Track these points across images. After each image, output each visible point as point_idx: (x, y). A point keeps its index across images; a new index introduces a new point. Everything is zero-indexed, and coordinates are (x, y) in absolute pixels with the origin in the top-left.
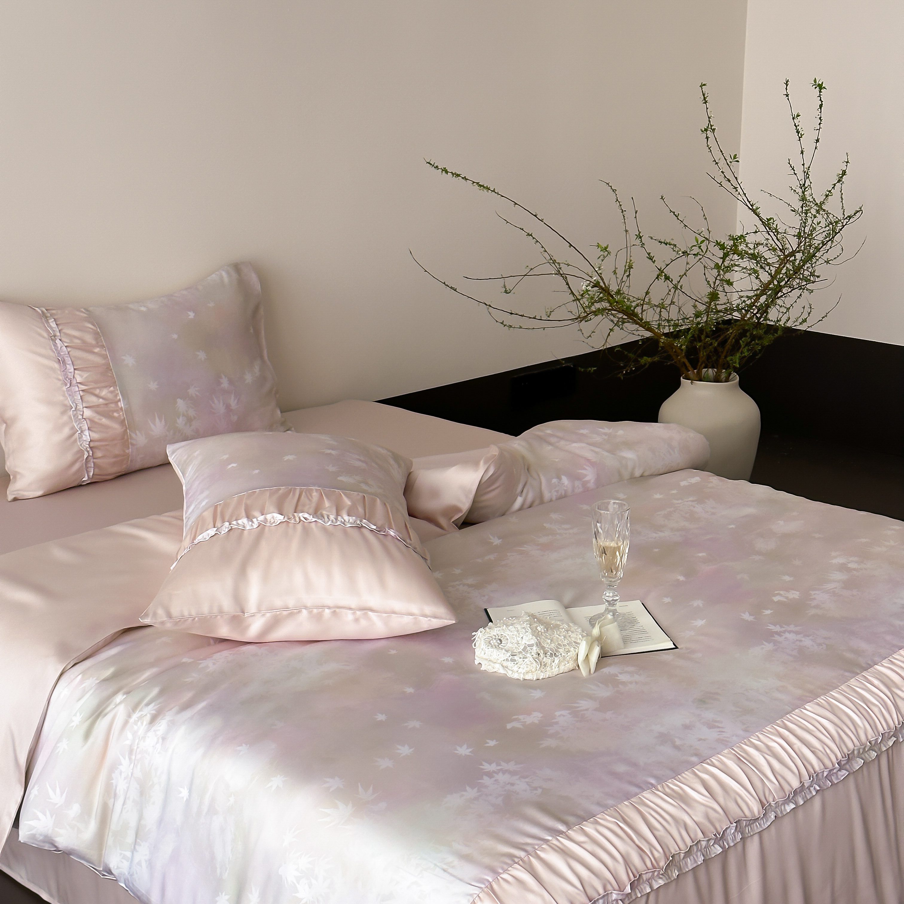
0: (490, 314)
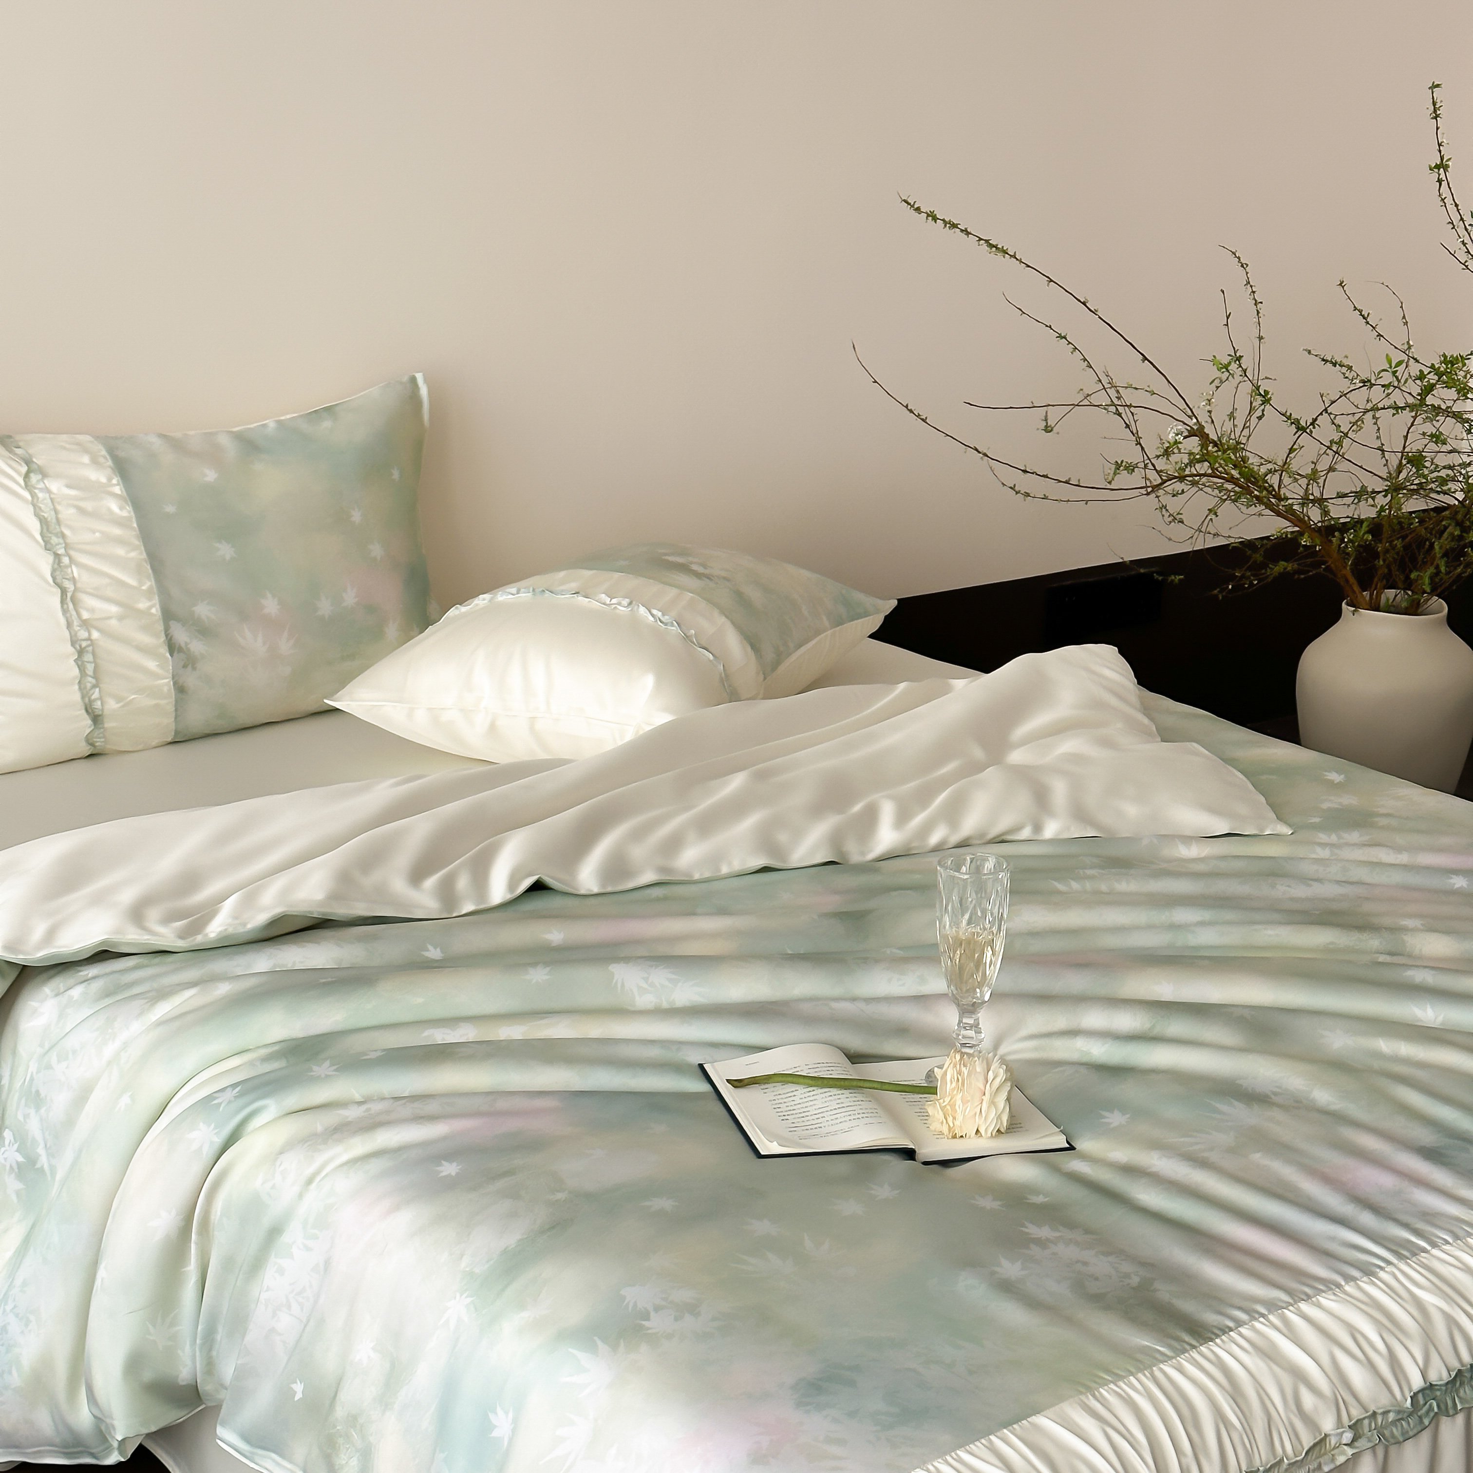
0: (993, 471)
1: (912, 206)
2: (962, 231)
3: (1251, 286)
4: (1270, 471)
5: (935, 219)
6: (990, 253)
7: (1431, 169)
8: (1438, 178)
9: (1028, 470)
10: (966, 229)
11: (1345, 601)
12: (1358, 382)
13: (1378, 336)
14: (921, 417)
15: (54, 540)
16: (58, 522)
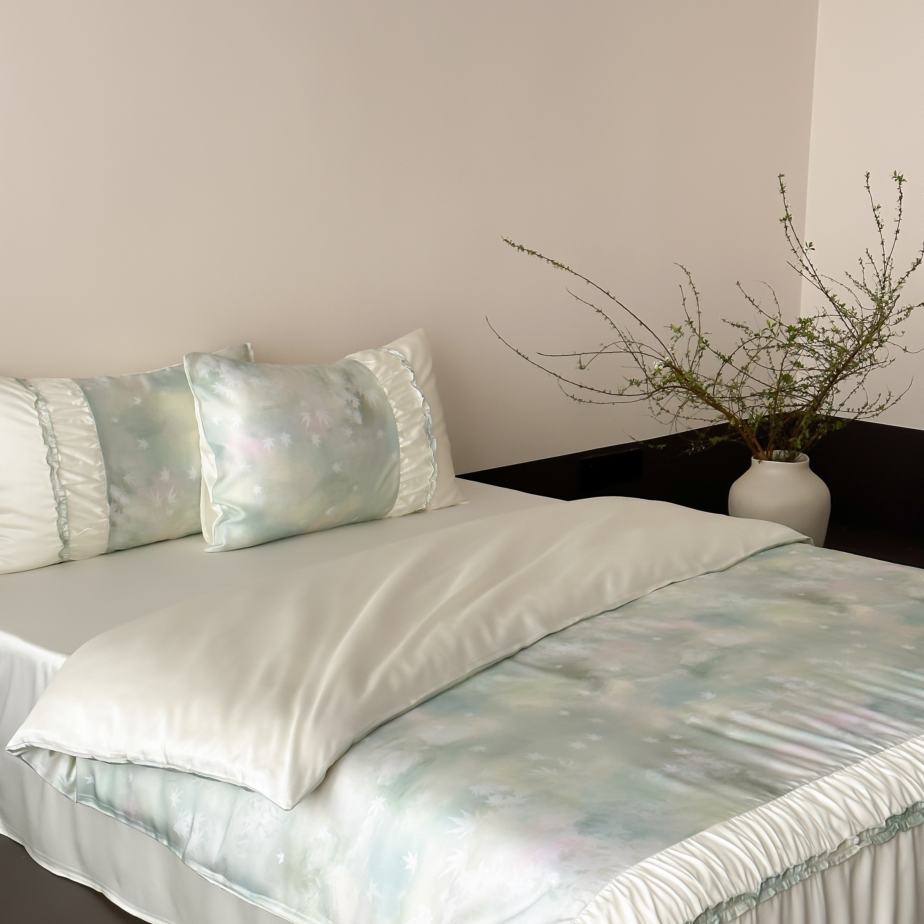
0: (561, 388)
1: (510, 243)
2: (538, 256)
3: (693, 284)
4: (709, 385)
5: (523, 249)
6: (554, 267)
7: (781, 221)
8: (785, 225)
9: (583, 386)
10: (541, 254)
11: (753, 457)
12: (753, 335)
13: (759, 311)
14: (525, 357)
15: (50, 439)
16: (53, 429)
